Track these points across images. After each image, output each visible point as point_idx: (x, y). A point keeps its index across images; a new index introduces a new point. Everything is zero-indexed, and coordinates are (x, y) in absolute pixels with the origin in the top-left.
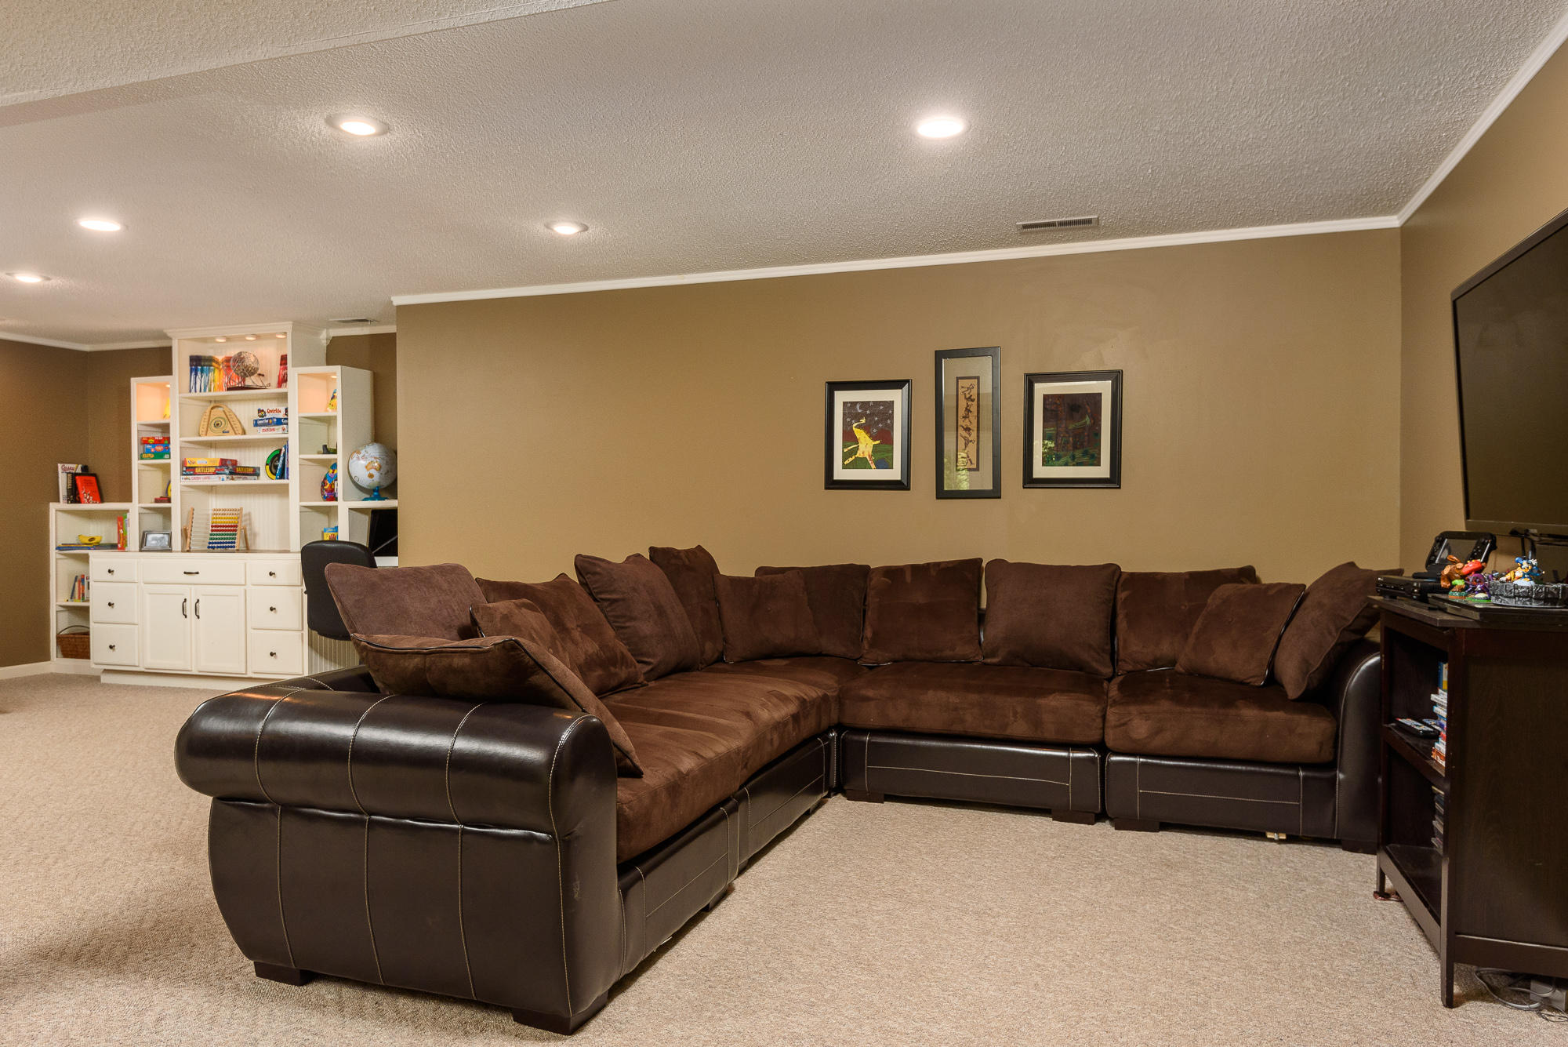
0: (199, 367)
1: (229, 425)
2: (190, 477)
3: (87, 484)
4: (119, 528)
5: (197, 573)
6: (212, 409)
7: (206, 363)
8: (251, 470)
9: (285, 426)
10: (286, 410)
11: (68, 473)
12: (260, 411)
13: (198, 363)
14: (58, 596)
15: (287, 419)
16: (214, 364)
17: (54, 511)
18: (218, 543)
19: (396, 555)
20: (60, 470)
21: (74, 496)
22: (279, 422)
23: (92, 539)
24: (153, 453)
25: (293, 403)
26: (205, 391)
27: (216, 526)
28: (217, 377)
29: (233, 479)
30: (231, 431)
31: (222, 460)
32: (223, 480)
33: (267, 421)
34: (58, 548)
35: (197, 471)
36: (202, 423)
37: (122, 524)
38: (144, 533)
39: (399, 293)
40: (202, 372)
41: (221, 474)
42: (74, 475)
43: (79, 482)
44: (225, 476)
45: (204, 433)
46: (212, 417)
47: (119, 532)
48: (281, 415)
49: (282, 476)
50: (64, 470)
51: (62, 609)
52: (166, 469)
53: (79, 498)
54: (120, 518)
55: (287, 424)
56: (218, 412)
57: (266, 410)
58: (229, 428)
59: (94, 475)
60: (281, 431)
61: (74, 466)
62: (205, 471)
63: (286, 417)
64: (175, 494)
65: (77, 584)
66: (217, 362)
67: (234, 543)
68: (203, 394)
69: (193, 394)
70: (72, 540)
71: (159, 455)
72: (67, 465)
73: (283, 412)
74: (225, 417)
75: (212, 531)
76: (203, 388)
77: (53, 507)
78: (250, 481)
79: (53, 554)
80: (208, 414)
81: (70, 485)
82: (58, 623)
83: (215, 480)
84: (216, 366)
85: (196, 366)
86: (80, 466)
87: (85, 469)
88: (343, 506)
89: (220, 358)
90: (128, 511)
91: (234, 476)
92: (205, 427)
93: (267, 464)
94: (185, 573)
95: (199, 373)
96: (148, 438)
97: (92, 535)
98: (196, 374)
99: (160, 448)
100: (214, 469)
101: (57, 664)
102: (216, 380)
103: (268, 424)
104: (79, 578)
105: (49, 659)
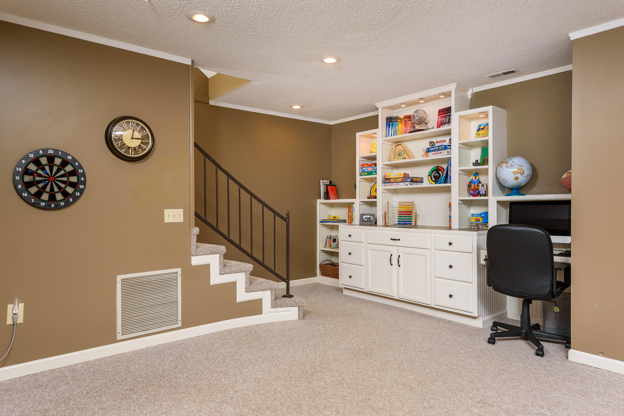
0: (391, 123)
1: (406, 154)
2: (387, 184)
3: (332, 190)
4: (349, 212)
5: (399, 240)
6: (396, 146)
7: (395, 121)
8: (419, 180)
9: (449, 150)
10: (450, 140)
11: (324, 185)
12: (431, 142)
13: (390, 121)
14: (320, 245)
15: (450, 146)
16: (398, 120)
17: (319, 203)
18: (403, 221)
19: (571, 236)
20: (321, 183)
21: (327, 197)
22: (445, 148)
23: (335, 217)
24: (367, 172)
25: (455, 136)
26: (394, 135)
27: (401, 212)
28: (400, 126)
29: (411, 185)
30: (407, 158)
31: (405, 174)
32: (407, 185)
33: (437, 148)
34: (321, 222)
35: (391, 180)
36: (391, 154)
37: (350, 210)
38: (361, 214)
39: (574, 29)
40: (392, 126)
41: (406, 182)
42: (327, 185)
43: (329, 189)
44: (408, 183)
45: (393, 160)
46: (396, 151)
47: (348, 214)
48: (446, 144)
49: (446, 181)
50: (323, 183)
51: (321, 251)
52: (374, 180)
53: (329, 197)
54: (350, 206)
55: (450, 149)
56: (400, 148)
57: (435, 141)
58: (406, 156)
59: (335, 185)
60: (446, 153)
61: (326, 181)
62: (396, 181)
63: (450, 144)
64: (379, 194)
65: (328, 239)
66: (400, 119)
67: (411, 221)
68: (393, 137)
69: (388, 138)
70: (326, 218)
71: (370, 173)
72: (324, 181)
73: (448, 141)
74: (403, 150)
75: (399, 214)
76: (392, 134)
77: (319, 201)
78: (419, 185)
79: (318, 224)
80: (394, 149)
81: (325, 190)
82: (320, 258)
83: (402, 186)
84: (400, 121)
85: (390, 122)
86: (329, 181)
87: (330, 182)
88: (493, 199)
89: (402, 117)
90: (354, 203)
91: (412, 183)
92: (393, 156)
93: (429, 176)
94: (392, 239)
95: (391, 126)
96: (364, 164)
97: (335, 216)
98: (389, 127)
99: (370, 169)
100: (401, 179)
101: (320, 279)
102: (400, 129)
103: (439, 150)
104: (329, 237)
105: (316, 276)
